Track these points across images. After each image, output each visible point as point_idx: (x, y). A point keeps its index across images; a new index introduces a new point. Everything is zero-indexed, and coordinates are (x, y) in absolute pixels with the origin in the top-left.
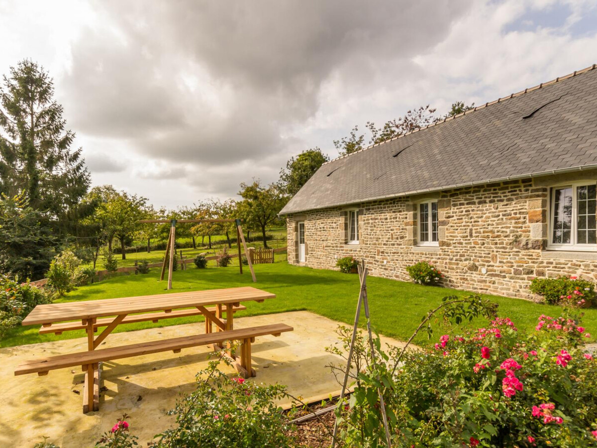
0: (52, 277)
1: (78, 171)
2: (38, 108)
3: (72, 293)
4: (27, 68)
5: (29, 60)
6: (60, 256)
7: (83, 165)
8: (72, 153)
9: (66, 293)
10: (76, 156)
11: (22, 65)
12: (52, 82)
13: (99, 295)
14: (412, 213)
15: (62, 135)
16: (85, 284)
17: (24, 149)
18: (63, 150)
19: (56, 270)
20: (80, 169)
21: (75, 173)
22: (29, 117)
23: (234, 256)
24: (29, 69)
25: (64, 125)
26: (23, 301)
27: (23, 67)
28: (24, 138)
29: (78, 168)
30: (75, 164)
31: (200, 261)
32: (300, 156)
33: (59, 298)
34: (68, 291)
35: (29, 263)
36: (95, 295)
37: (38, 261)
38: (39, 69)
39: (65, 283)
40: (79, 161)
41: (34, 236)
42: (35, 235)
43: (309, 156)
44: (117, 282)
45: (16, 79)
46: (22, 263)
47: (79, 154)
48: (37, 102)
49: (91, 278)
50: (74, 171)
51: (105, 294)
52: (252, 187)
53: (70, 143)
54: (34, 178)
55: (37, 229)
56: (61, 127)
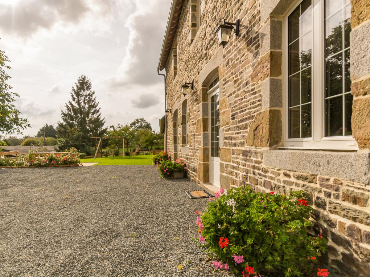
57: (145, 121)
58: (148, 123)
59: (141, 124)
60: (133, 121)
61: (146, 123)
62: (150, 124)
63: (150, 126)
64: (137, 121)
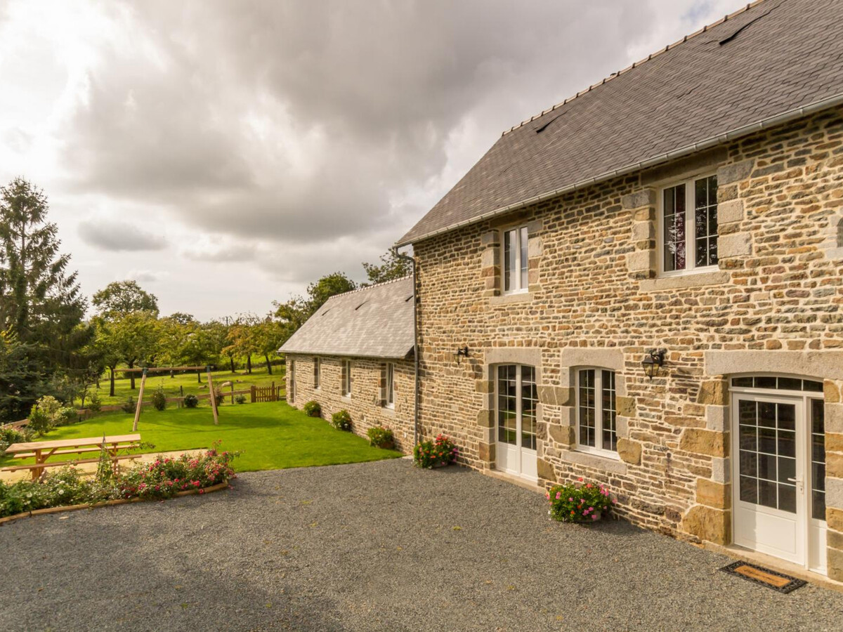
0: (33, 420)
1: (73, 297)
2: (30, 229)
3: (51, 433)
4: (19, 187)
5: (21, 177)
6: (42, 400)
7: (79, 290)
8: (67, 276)
9: (45, 434)
10: (70, 281)
11: (14, 184)
12: (46, 200)
13: (73, 435)
14: (341, 368)
15: (55, 259)
16: (66, 424)
17: (13, 277)
18: (57, 274)
19: (36, 415)
20: (75, 294)
21: (70, 299)
22: (20, 239)
23: (228, 394)
24: (22, 188)
25: (59, 246)
26: (7, 441)
27: (15, 187)
28: (13, 265)
29: (73, 293)
30: (69, 290)
31: (188, 400)
32: (321, 281)
33: (38, 437)
34: (47, 432)
35: (14, 400)
36: (69, 436)
37: (24, 398)
38: (32, 189)
39: (45, 425)
40: (74, 285)
41: (21, 372)
42: (22, 370)
43: (330, 281)
44: (94, 422)
45: (6, 199)
46: (8, 400)
47: (74, 278)
48: (29, 222)
49: (70, 419)
50: (69, 296)
51: (78, 435)
52: (287, 306)
53: (65, 265)
54: (23, 310)
55: (25, 364)
56: (56, 247)
57: (138, 288)
58: (148, 294)
59: (128, 297)
60: (103, 289)
61: (142, 293)
62: (154, 297)
63: (153, 303)
64: (116, 289)
